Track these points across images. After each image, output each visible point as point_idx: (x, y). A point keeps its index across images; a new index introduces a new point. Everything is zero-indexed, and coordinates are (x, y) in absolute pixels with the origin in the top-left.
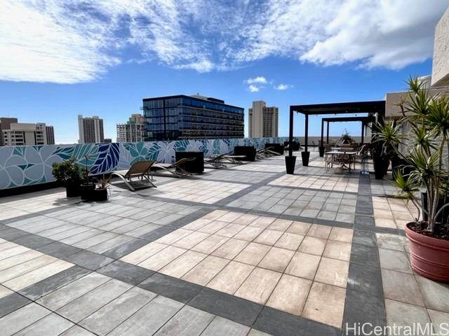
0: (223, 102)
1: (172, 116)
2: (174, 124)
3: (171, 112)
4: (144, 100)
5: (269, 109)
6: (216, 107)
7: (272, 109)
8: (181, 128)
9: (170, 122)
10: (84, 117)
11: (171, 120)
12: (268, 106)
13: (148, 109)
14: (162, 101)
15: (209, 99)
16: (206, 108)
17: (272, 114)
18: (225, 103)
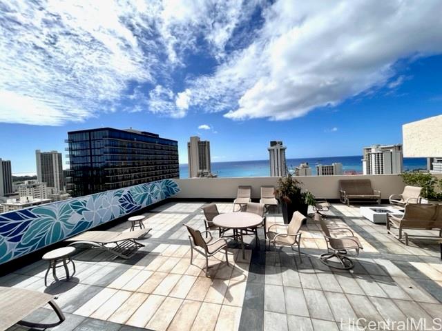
0: (158, 135)
1: (98, 148)
2: (100, 156)
3: (98, 144)
4: (69, 133)
5: (202, 142)
6: (150, 139)
7: (205, 142)
8: (107, 160)
9: (97, 154)
10: (42, 152)
11: (98, 152)
12: (201, 140)
13: (73, 142)
14: (88, 134)
15: (143, 132)
16: (137, 140)
17: (205, 146)
18: (160, 137)
